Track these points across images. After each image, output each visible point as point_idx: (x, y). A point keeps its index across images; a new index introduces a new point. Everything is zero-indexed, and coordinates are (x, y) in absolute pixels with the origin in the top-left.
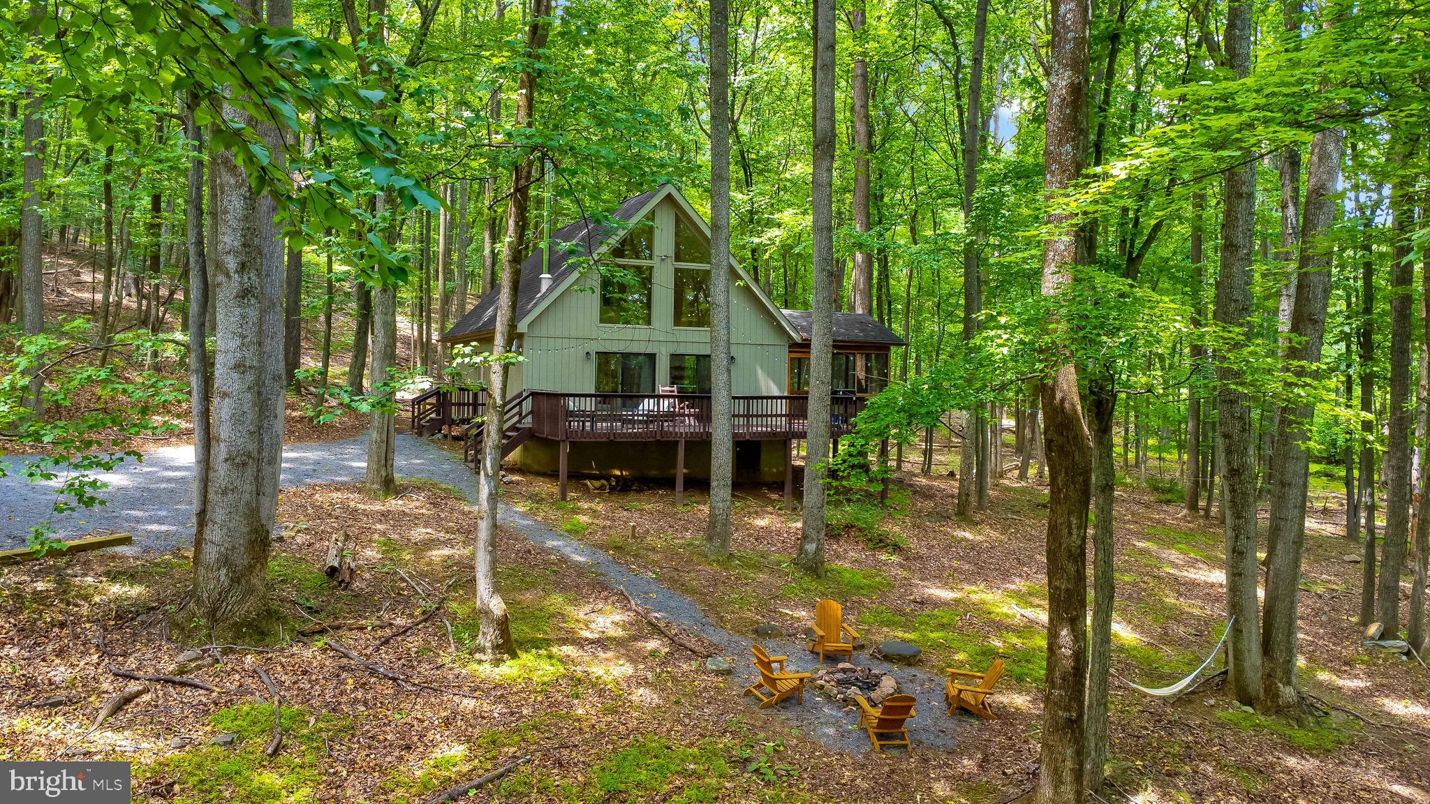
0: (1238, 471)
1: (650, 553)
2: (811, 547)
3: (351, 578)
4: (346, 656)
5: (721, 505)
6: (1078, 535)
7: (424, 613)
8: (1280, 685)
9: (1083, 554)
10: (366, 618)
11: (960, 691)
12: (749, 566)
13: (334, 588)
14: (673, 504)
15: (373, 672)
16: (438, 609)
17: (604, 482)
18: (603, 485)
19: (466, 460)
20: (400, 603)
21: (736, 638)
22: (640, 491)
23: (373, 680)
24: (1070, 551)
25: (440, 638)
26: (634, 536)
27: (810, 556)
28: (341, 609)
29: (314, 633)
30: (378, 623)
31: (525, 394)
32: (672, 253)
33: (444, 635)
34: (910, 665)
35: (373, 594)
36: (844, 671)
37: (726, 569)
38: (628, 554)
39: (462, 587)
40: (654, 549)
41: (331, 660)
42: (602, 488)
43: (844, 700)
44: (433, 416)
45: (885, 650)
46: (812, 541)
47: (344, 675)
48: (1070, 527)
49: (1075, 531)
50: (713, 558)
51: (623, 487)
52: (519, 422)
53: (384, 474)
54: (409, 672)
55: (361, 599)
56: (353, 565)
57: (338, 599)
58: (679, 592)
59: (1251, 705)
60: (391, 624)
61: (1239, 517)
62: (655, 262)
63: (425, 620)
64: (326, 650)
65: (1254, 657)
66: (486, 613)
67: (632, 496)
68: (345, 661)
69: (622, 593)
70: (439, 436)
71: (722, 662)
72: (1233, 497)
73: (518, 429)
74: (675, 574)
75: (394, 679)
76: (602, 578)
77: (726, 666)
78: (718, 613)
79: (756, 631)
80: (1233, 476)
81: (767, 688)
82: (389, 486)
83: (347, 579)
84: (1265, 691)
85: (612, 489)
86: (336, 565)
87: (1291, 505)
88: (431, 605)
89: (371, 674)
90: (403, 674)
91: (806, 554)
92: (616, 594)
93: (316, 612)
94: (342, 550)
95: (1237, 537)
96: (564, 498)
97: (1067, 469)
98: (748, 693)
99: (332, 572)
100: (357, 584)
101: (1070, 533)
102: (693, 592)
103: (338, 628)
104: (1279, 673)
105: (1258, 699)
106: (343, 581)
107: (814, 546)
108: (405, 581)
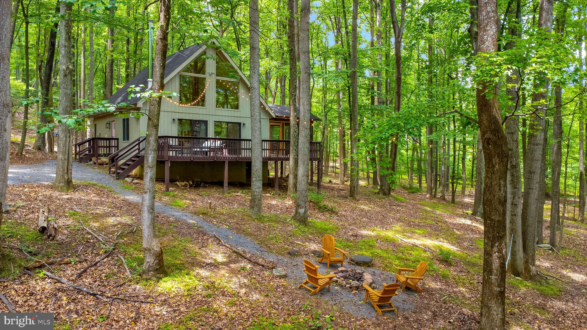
0: (515, 166)
1: (221, 216)
2: (302, 211)
3: (55, 233)
4: (59, 281)
5: (258, 190)
6: (504, 190)
7: (106, 252)
8: (531, 266)
9: (505, 201)
10: (69, 257)
11: (407, 278)
12: (273, 221)
13: (46, 239)
14: (223, 193)
15: (79, 291)
16: (114, 249)
17: (186, 183)
18: (186, 184)
19: (110, 173)
20: (89, 247)
21: (280, 257)
22: (205, 187)
23: (80, 296)
24: (500, 199)
25: (119, 267)
26: (210, 208)
27: (302, 215)
28: (51, 252)
29: (35, 268)
30: (77, 259)
31: (141, 139)
32: (214, 71)
33: (121, 265)
34: (369, 267)
35: (70, 243)
36: (342, 271)
37: (262, 223)
38: (210, 216)
39: (125, 236)
40: (222, 214)
41: (49, 285)
42: (185, 185)
43: (350, 288)
44: (87, 152)
45: (356, 260)
46: (302, 208)
47: (60, 294)
48: (500, 186)
49: (502, 188)
50: (254, 217)
51: (196, 185)
52: (139, 153)
53: (66, 178)
54: (103, 289)
55: (63, 246)
56: (56, 226)
57: (49, 246)
58: (243, 235)
59: (518, 276)
60: (86, 260)
61: (515, 188)
62: (207, 76)
63: (107, 257)
64: (45, 278)
65: (520, 254)
66: (149, 250)
67: (201, 189)
68: (59, 285)
69: (215, 236)
70: (91, 162)
71: (279, 271)
72: (512, 179)
73: (138, 157)
74: (238, 226)
75: (94, 295)
76: (201, 229)
77: (283, 273)
78: (266, 245)
79: (289, 253)
80: (513, 168)
81: (311, 283)
82: (69, 184)
83: (53, 234)
84: (525, 269)
85: (191, 186)
86: (45, 225)
87: (535, 182)
88: (109, 247)
89: (78, 293)
90: (99, 291)
91: (300, 214)
92: (211, 237)
93: (35, 254)
94: (48, 218)
95: (514, 197)
96: (167, 190)
97: (498, 154)
98: (301, 288)
99: (43, 230)
100: (59, 237)
101: (500, 190)
102: (250, 235)
103: (51, 264)
104: (530, 261)
105: (522, 273)
106: (51, 235)
107: (303, 210)
108: (90, 234)
